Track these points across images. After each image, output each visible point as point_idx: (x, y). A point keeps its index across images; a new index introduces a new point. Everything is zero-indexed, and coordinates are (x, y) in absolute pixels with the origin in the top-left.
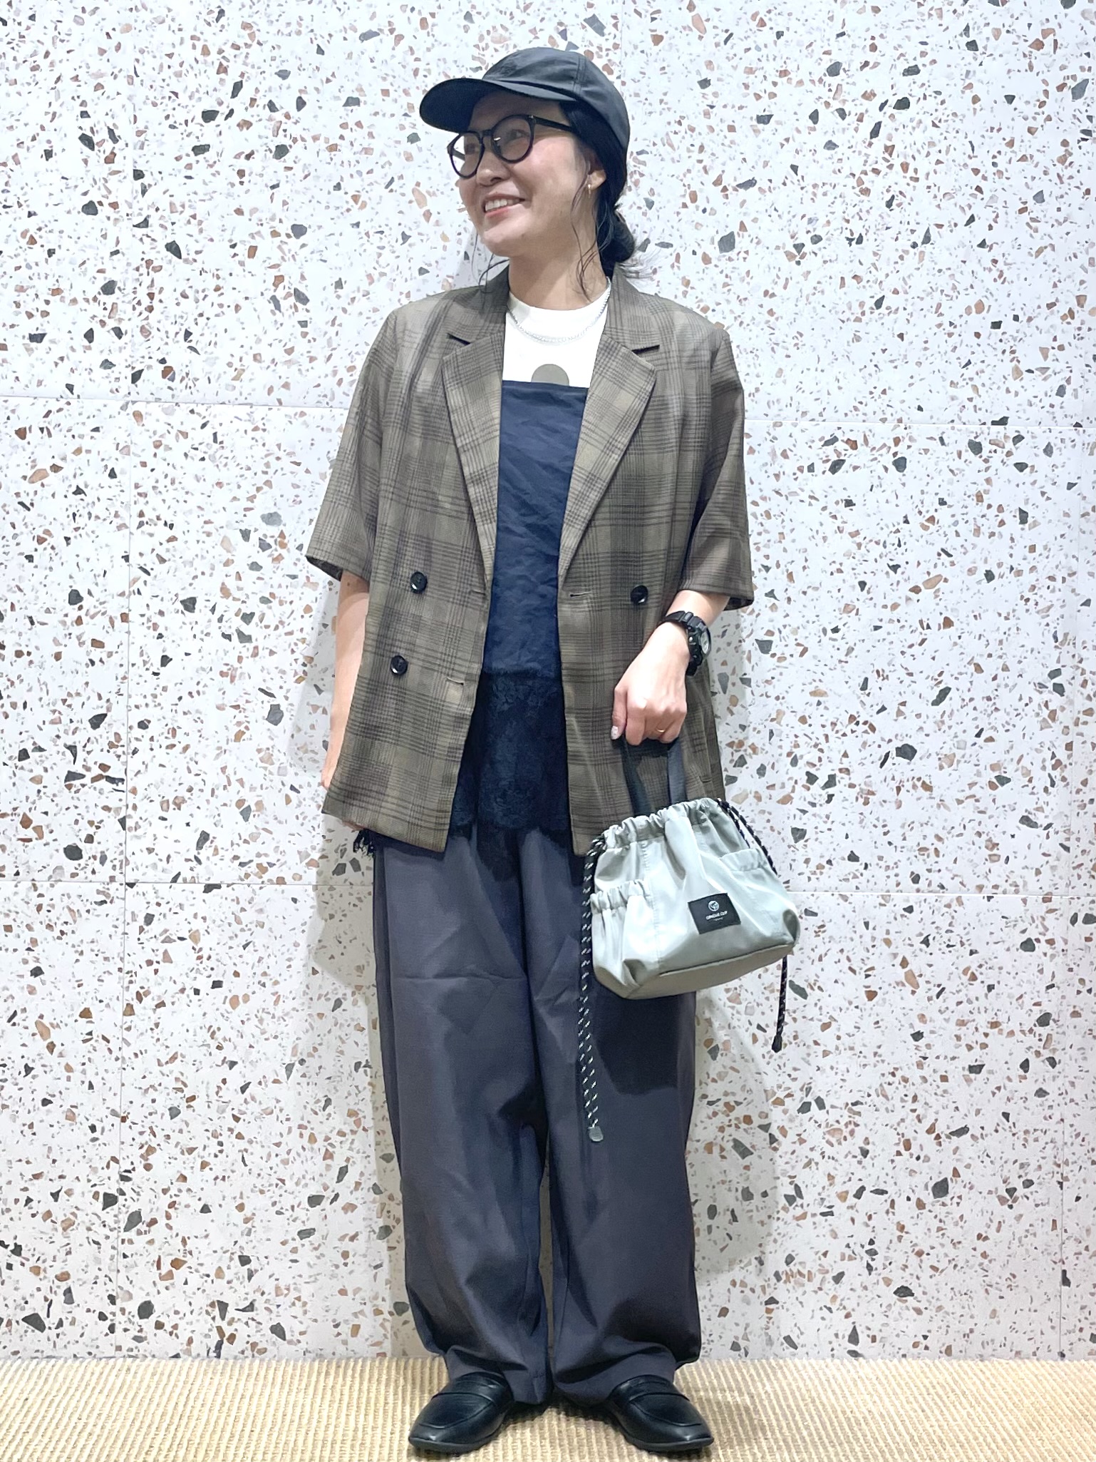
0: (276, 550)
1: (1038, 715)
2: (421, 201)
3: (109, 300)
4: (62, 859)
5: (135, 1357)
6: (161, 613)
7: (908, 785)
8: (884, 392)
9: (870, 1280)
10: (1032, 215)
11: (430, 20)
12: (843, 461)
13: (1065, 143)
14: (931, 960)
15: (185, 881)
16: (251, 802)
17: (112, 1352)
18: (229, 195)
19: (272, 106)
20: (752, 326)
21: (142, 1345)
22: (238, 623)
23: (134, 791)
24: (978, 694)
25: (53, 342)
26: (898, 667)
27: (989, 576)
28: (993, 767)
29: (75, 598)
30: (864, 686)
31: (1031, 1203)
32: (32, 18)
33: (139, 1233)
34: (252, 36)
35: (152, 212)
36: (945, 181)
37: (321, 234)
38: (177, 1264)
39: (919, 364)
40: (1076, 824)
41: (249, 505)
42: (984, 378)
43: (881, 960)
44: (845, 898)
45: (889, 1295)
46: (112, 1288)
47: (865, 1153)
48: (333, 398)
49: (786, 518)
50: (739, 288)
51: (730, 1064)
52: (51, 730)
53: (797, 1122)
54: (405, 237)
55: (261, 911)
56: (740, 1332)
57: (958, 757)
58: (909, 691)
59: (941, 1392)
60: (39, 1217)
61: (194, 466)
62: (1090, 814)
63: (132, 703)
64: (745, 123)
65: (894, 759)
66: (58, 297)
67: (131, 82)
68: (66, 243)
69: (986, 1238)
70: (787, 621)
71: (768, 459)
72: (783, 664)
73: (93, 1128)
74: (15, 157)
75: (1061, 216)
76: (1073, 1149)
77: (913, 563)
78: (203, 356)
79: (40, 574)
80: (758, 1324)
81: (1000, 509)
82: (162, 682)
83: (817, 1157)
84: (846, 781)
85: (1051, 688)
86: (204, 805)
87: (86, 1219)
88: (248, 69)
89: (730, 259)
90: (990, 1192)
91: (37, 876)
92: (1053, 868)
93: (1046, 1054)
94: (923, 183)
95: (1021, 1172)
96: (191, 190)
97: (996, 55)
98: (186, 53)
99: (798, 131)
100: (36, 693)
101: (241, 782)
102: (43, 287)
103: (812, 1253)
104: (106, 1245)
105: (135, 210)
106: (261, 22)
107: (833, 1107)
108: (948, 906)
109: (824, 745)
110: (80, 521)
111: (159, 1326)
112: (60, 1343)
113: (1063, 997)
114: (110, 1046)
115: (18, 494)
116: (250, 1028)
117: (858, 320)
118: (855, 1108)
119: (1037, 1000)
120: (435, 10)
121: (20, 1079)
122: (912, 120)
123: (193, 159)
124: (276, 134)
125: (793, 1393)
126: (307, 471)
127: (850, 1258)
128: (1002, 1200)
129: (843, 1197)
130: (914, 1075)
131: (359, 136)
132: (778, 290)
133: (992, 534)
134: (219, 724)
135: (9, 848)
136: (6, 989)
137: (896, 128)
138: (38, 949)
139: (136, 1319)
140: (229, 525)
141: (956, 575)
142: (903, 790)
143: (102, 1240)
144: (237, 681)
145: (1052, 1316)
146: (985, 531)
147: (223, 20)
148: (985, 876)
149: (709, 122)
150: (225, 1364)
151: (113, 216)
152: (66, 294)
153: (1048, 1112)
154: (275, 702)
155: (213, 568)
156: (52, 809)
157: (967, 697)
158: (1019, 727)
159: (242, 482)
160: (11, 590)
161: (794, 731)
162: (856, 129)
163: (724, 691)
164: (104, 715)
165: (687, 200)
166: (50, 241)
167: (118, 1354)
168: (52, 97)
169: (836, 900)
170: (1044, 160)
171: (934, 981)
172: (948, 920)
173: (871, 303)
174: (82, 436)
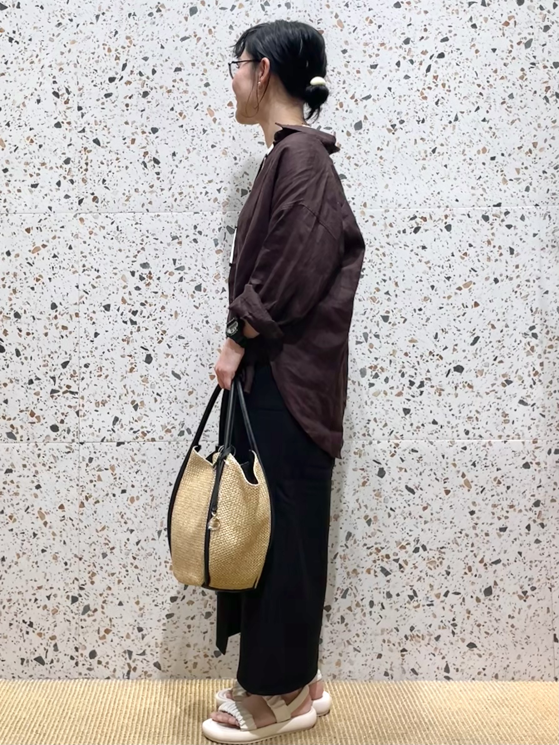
0: (147, 280)
1: (525, 349)
2: (212, 114)
3: (67, 167)
4: (49, 432)
5: (88, 679)
6: (94, 312)
7: (461, 386)
8: (439, 193)
9: (454, 639)
10: (509, 105)
11: (213, 30)
12: (420, 227)
13: (523, 70)
14: (477, 474)
15: (107, 441)
16: (138, 402)
17: (76, 676)
18: (122, 116)
19: (141, 74)
20: (372, 165)
21: (92, 673)
22: (130, 315)
23: (83, 398)
24: (494, 339)
25: (42, 187)
26: (452, 327)
27: (496, 281)
28: (504, 376)
29: (54, 306)
30: (436, 337)
31: (535, 599)
32: (30, 40)
33: (89, 616)
34: (131, 42)
35: (86, 125)
36: (463, 91)
37: (165, 131)
38: (107, 631)
39: (455, 179)
40: (547, 403)
41: (134, 259)
42: (488, 184)
43: (451, 473)
44: (431, 443)
45: (464, 647)
46: (76, 644)
47: (448, 573)
48: (173, 208)
49: (393, 256)
50: (365, 147)
51: (377, 528)
52: (44, 370)
53: (412, 558)
54: (204, 131)
55: (144, 455)
56: (388, 666)
57: (485, 371)
58: (459, 338)
59: (495, 698)
60: (41, 608)
61: (109, 242)
62: (554, 399)
63: (81, 355)
64: (365, 69)
65: (453, 373)
66: (44, 167)
67: (75, 66)
68: (47, 142)
69: (513, 617)
70: (396, 306)
71: (383, 228)
72: (395, 327)
73: (66, 564)
74: (24, 104)
75: (522, 105)
76: (556, 570)
77: (457, 275)
78: (111, 191)
79: (38, 295)
80: (397, 662)
81: (500, 247)
82: (95, 345)
83: (424, 576)
84: (429, 384)
85: (531, 335)
86: (116, 404)
87: (64, 609)
88: (130, 57)
89: (360, 133)
90: (514, 593)
91: (37, 440)
92: (537, 426)
93: (539, 521)
94: (453, 92)
95: (529, 583)
96: (104, 115)
97: (486, 30)
98: (101, 52)
99: (391, 71)
100: (36, 352)
101: (133, 392)
102: (37, 162)
103: (424, 625)
104: (73, 622)
105: (79, 125)
106: (134, 36)
107: (430, 550)
108: (485, 446)
109: (417, 366)
110: (56, 270)
111: (99, 662)
112: (52, 670)
113: (546, 492)
114: (74, 523)
115: (27, 259)
116: (140, 513)
117: (424, 159)
118: (443, 550)
119: (533, 493)
120: (215, 25)
121: (31, 540)
122: (446, 63)
123: (105, 99)
124: (143, 87)
125: (418, 698)
126: (161, 242)
127: (443, 628)
128: (520, 597)
129: (438, 596)
130: (472, 533)
131: (182, 86)
132: (384, 147)
133: (497, 260)
134: (123, 364)
135: (25, 427)
136: (24, 495)
137: (438, 67)
138: (38, 476)
139: (88, 659)
140: (125, 269)
141: (479, 281)
142: (458, 388)
143: (71, 619)
144: (130, 343)
145: (550, 658)
146: (493, 259)
147: (117, 36)
148: (503, 431)
149: (348, 69)
150: (132, 682)
151: (69, 128)
152: (47, 165)
153: (542, 552)
154: (149, 353)
155: (118, 290)
156: (44, 407)
157: (488, 341)
158: (516, 355)
159: (130, 248)
160: (24, 304)
161: (402, 360)
162: (419, 69)
163: (366, 341)
164: (68, 362)
165: (338, 107)
166: (40, 141)
167: (80, 677)
168: (40, 75)
169: (427, 444)
170: (513, 79)
171: (479, 484)
172: (485, 453)
173: (430, 151)
174: (56, 231)
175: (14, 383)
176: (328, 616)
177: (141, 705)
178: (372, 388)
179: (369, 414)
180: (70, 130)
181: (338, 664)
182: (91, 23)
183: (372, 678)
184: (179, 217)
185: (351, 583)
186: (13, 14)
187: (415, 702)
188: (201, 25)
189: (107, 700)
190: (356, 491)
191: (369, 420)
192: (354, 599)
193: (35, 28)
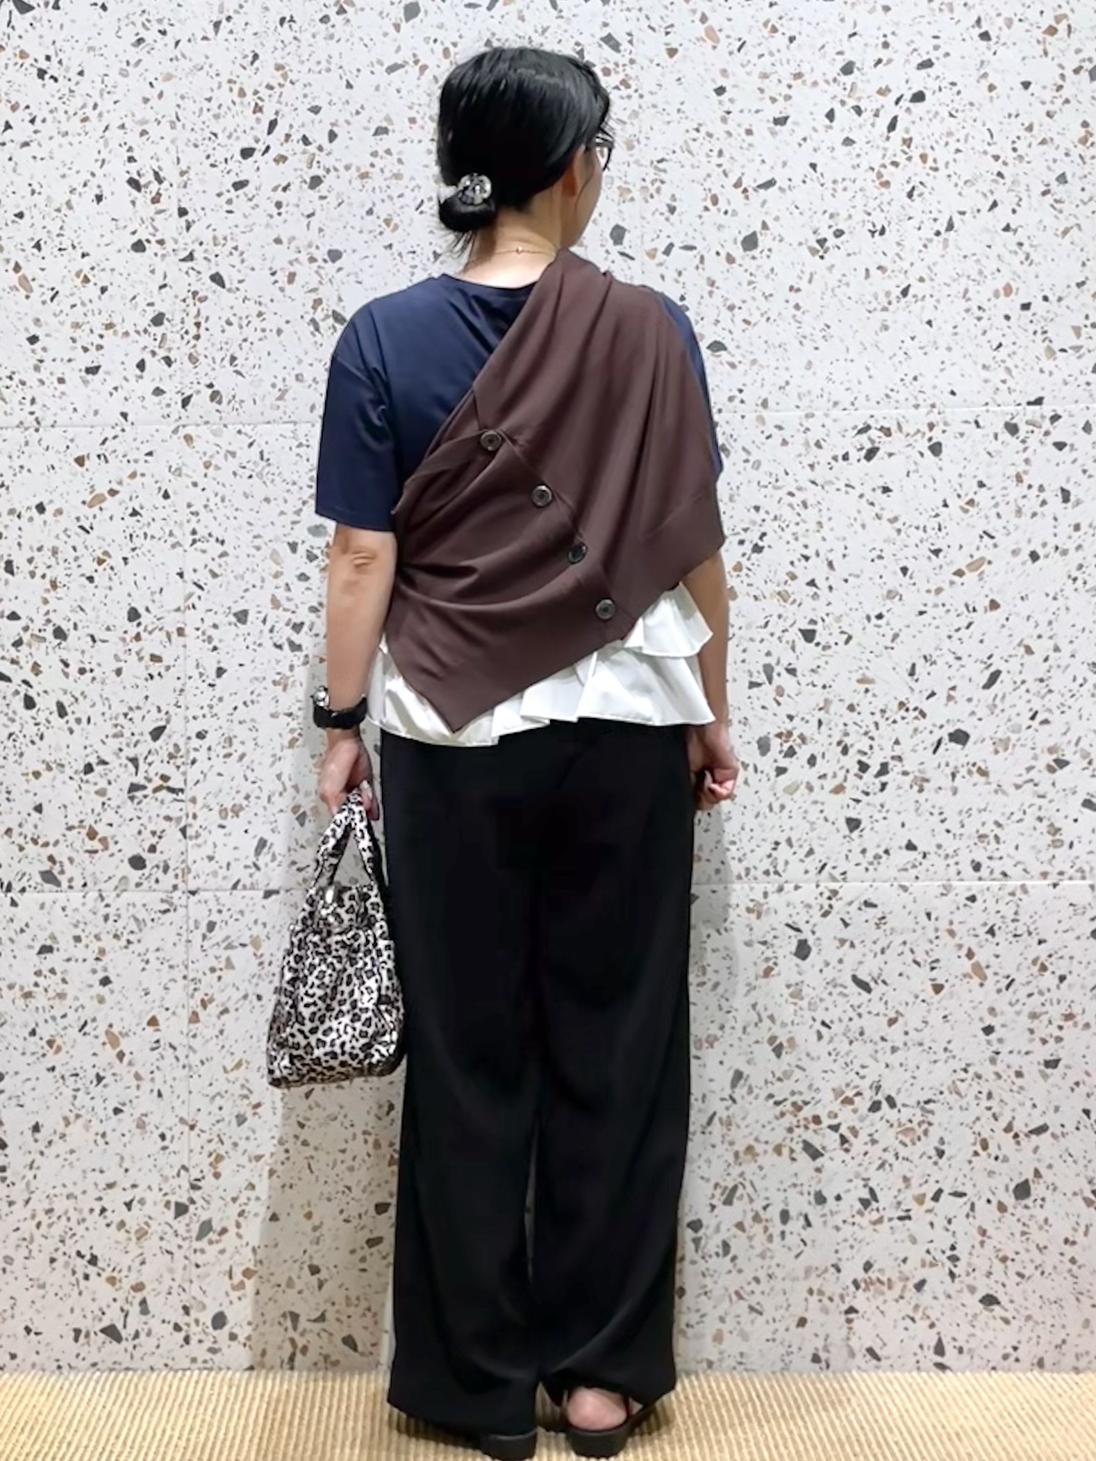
1: (1093, 695)
3: (158, 331)
4: (127, 869)
5: (211, 1369)
6: (215, 626)
7: (963, 771)
8: (915, 379)
9: (952, 1287)
10: (1056, 197)
11: (453, 50)
12: (878, 448)
13: (1085, 124)
14: (998, 950)
15: (245, 887)
16: (306, 808)
17: (187, 1363)
18: (268, 225)
19: (305, 140)
20: (778, 322)
21: (217, 1357)
22: (289, 632)
23: (194, 800)
24: (1030, 677)
25: (108, 373)
26: (945, 651)
27: (1034, 556)
28: (1051, 750)
29: (134, 615)
30: (912, 673)
32: (81, 73)
33: (211, 1242)
34: (285, 76)
35: (196, 246)
36: (964, 169)
37: (356, 257)
38: (247, 1273)
39: (949, 349)
41: (296, 518)
42: (1016, 359)
43: (945, 950)
44: (905, 889)
45: (974, 1303)
46: (186, 1299)
47: (941, 1154)
49: (824, 507)
50: (765, 286)
51: (794, 1063)
52: (114, 744)
53: (867, 1122)
54: (437, 256)
56: (820, 1343)
57: (1013, 741)
58: (958, 675)
59: (1035, 1406)
60: (114, 1226)
61: (242, 484)
63: (190, 714)
64: (762, 126)
65: (947, 744)
66: (111, 332)
67: (173, 126)
68: (117, 279)
69: (1074, 1243)
70: (829, 609)
71: (803, 451)
72: (828, 652)
73: (163, 1137)
74: (69, 204)
75: (1086, 197)
77: (955, 546)
78: (248, 379)
79: (101, 592)
80: (838, 1335)
81: (1041, 488)
82: (218, 692)
83: (891, 1158)
84: (899, 769)
86: (261, 812)
87: (159, 1229)
88: (283, 107)
89: (754, 258)
90: (1075, 1194)
91: (102, 886)
94: (943, 172)
96: (232, 224)
97: (1009, 44)
98: (224, 96)
99: (815, 130)
100: (100, 708)
101: (296, 788)
102: (97, 323)
103: (891, 1258)
104: (179, 1255)
105: (181, 245)
106: (291, 62)
107: (904, 1105)
108: (1013, 894)
109: (874, 733)
110: (137, 542)
111: (233, 1337)
112: (137, 1354)
114: (178, 1053)
117: (885, 309)
118: (929, 1107)
120: (457, 40)
121: (92, 1089)
122: (928, 112)
123: (233, 193)
124: (310, 166)
125: (878, 1405)
127: (932, 1265)
128: (1089, 1203)
129: (920, 1200)
130: (988, 1071)
131: (389, 163)
132: (803, 284)
133: (1034, 515)
134: (276, 732)
135: (77, 860)
136: (76, 999)
137: (913, 120)
138: (106, 959)
139: (211, 1330)
140: (277, 539)
141: (1000, 557)
142: (958, 776)
143: (174, 1249)
144: (288, 688)
146: (1027, 511)
147: (257, 63)
148: (1050, 862)
149: (727, 128)
150: (300, 1376)
151: (160, 251)
152: (118, 328)
155: (263, 580)
156: (115, 819)
157: (1019, 679)
158: (1076, 707)
159: (288, 496)
160: (73, 611)
161: (845, 720)
162: (873, 125)
163: (770, 680)
164: (164, 728)
165: (709, 204)
166: (101, 279)
167: (194, 1366)
168: (101, 145)
169: (896, 890)
170: (1065, 143)
171: (1003, 972)
172: (1014, 909)
173: (898, 292)
174: (136, 461)
175: (55, 770)
176: (697, 1241)
177: (319, 1422)
178: (782, 777)
179: (777, 830)
180: (164, 256)
181: (718, 1338)
182: (205, 38)
183: (786, 1368)
185: (742, 1174)
186: (45, 22)
187: (872, 1413)
188: (427, 39)
189: (249, 1410)
190: (751, 988)
191: (777, 843)
192: (748, 1207)
193: (91, 49)
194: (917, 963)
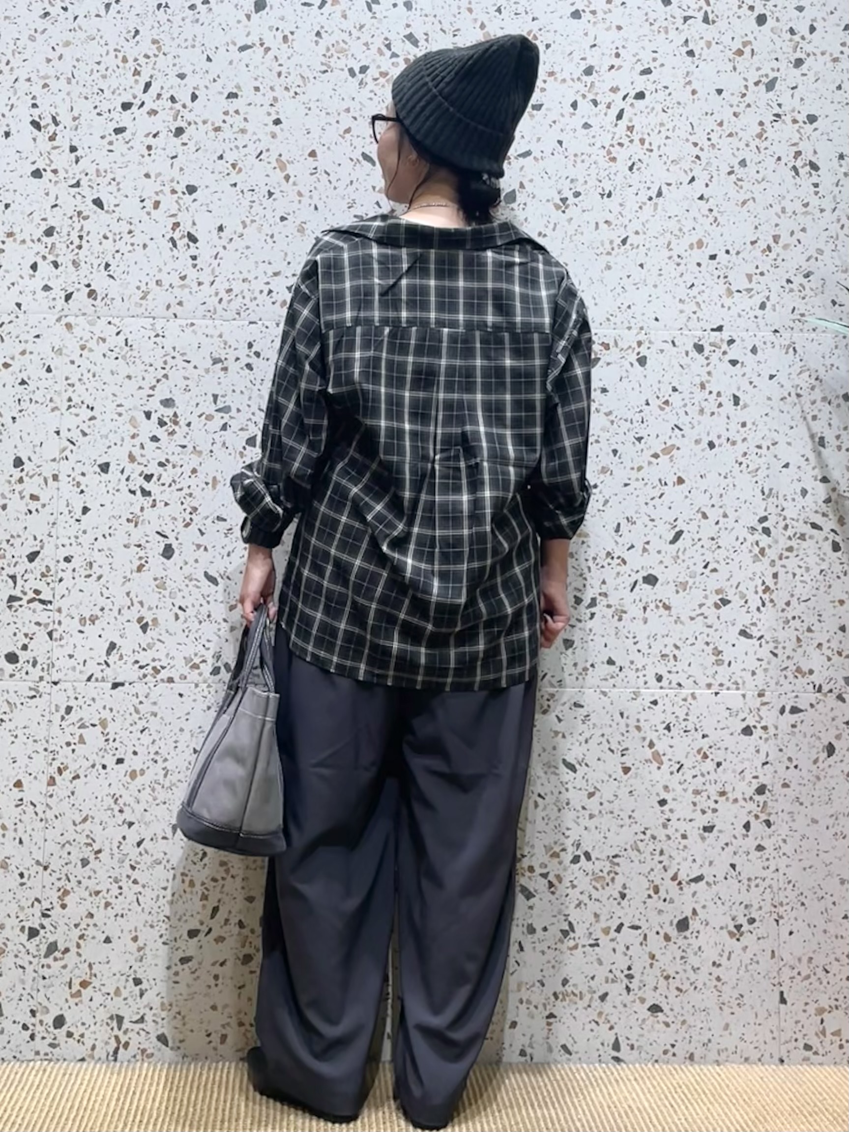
0: (170, 427)
1: (751, 551)
2: (282, 166)
3: (49, 240)
4: (4, 663)
5: (50, 1060)
6: (83, 474)
7: (652, 606)
8: (629, 307)
9: (628, 999)
10: (739, 176)
11: (290, 37)
12: (599, 359)
13: (761, 124)
14: (672, 742)
15: (97, 680)
16: (148, 619)
17: (31, 1056)
18: (140, 163)
19: (173, 99)
21: (56, 1051)
22: (141, 481)
23: (59, 610)
24: (705, 535)
25: (6, 270)
26: (643, 515)
27: (711, 445)
28: (718, 592)
29: (18, 463)
30: (617, 530)
31: (754, 937)
33: (56, 959)
34: (159, 49)
35: (83, 175)
36: (671, 152)
37: (208, 191)
38: (84, 984)
39: (655, 286)
40: (781, 635)
41: (151, 392)
42: (705, 296)
43: (634, 742)
44: (604, 694)
45: (643, 1011)
46: (33, 1004)
48: (215, 313)
53: (570, 871)
54: (270, 194)
55: (155, 703)
56: (526, 1041)
57: (690, 584)
58: (651, 533)
59: (686, 1091)
61: (110, 363)
62: (792, 629)
63: (60, 543)
65: (641, 585)
66: (11, 239)
67: (69, 82)
68: (18, 198)
69: (719, 965)
73: (22, 875)
75: (759, 177)
76: (786, 893)
77: (653, 436)
78: (118, 282)
80: (540, 1034)
81: (719, 394)
82: (83, 526)
83: (587, 900)
84: (605, 602)
85: (760, 531)
86: (112, 621)
87: (15, 948)
88: (156, 72)
89: (512, 209)
90: (722, 928)
92: (766, 670)
93: (763, 817)
94: (656, 153)
95: (746, 912)
96: (112, 160)
97: (708, 60)
98: (111, 61)
99: (562, 115)
101: (141, 603)
102: (1, 232)
103: (583, 976)
104: (29, 969)
105: (70, 175)
106: (165, 39)
107: (597, 859)
108: (685, 700)
109: (587, 575)
110: (24, 405)
111: (70, 1035)
113: (776, 772)
114: (37, 809)
117: (609, 253)
118: (616, 860)
119: (755, 774)
120: (294, 30)
122: (647, 107)
123: (114, 137)
124: (175, 119)
126: (195, 367)
127: (613, 981)
128: (731, 934)
129: (606, 931)
130: (661, 833)
131: (238, 121)
132: (548, 232)
133: (713, 414)
134: (127, 559)
137: (635, 112)
139: (52, 1029)
140: (135, 408)
141: (686, 445)
142: (648, 609)
143: (26, 964)
144: (139, 526)
145: (774, 1029)
146: (707, 411)
147: (138, 38)
148: (713, 676)
150: (121, 1066)
151: (54, 179)
152: (17, 236)
153: (766, 864)
154: (168, 542)
155: (123, 440)
157: (697, 537)
158: (737, 560)
159: (146, 375)
162: (606, 114)
164: (38, 552)
166: (7, 198)
167: (37, 1057)
168: (10, 94)
169: (598, 695)
170: (746, 136)
171: (675, 759)
172: (686, 711)
173: (618, 241)
174: (26, 342)
180: (56, 182)
182: (98, 16)
183: (500, 1060)
184: (225, 328)
188: (271, 28)
193: (6, 18)
194: (612, 751)
